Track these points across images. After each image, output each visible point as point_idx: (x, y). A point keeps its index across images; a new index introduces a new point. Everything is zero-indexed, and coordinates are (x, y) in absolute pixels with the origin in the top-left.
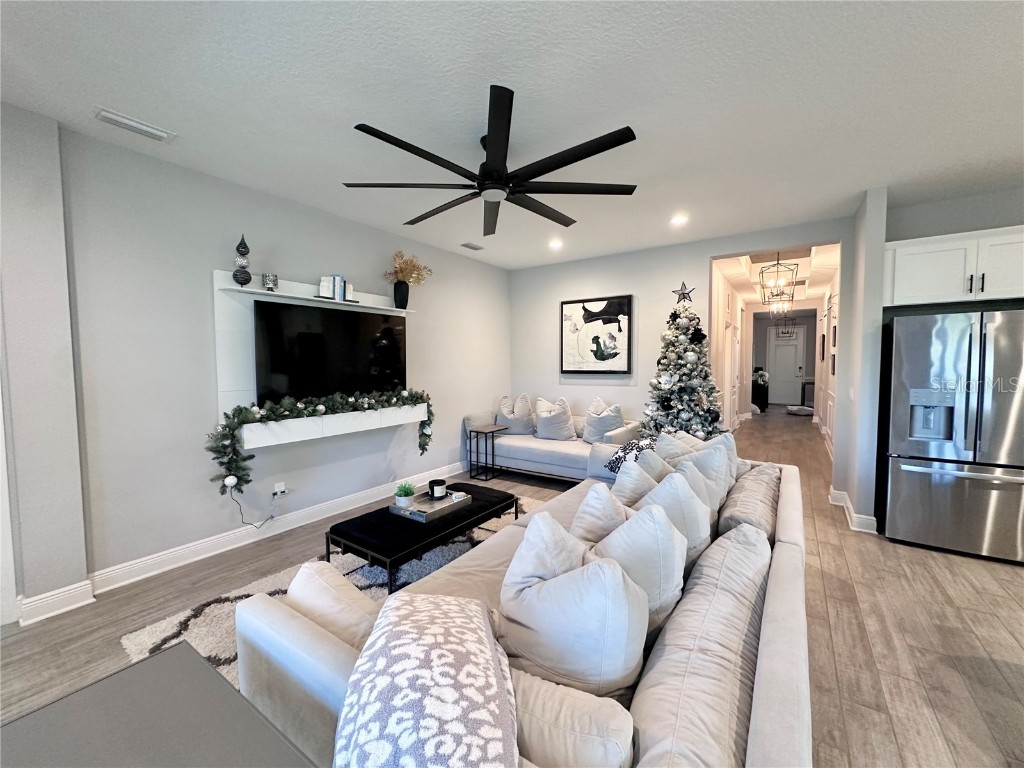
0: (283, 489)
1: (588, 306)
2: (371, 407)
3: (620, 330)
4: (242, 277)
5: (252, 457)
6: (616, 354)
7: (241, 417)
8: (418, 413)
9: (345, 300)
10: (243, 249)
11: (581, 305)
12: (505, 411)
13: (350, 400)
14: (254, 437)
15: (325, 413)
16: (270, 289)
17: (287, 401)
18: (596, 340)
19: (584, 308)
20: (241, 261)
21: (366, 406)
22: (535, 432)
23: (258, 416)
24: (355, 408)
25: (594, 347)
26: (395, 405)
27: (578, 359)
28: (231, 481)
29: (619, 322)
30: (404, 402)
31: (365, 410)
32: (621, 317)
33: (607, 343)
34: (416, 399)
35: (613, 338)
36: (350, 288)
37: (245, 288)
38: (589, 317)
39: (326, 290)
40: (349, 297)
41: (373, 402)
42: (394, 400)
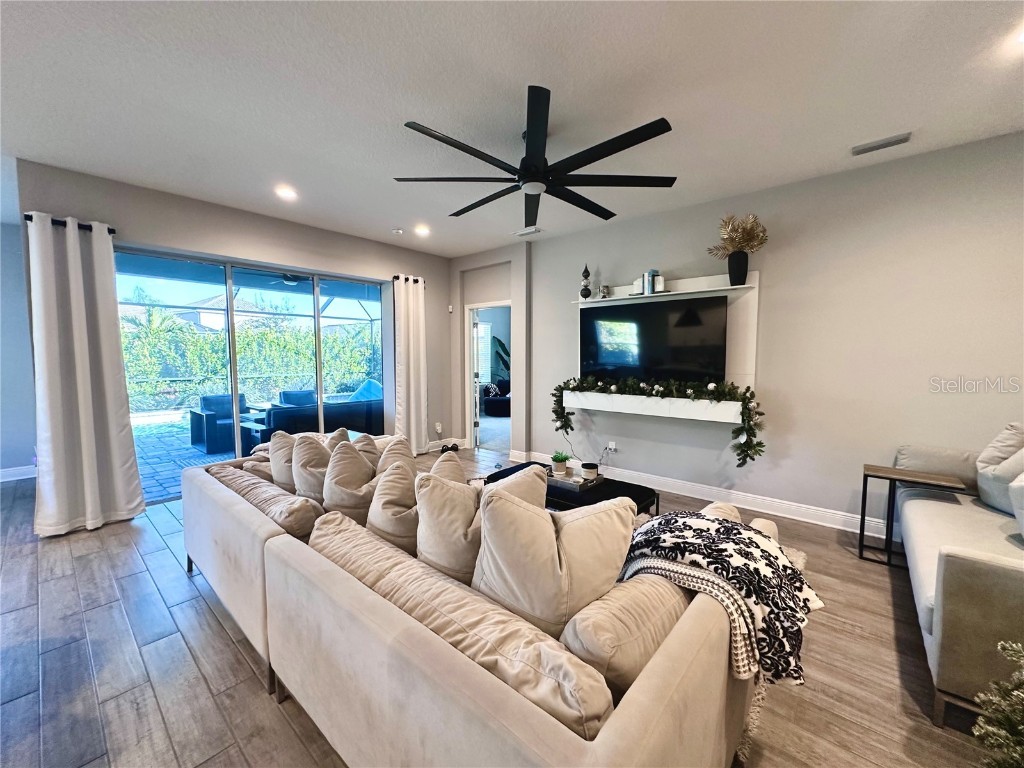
0: (614, 447)
2: (658, 394)
4: (586, 293)
5: (572, 414)
8: (729, 412)
9: (653, 291)
10: (586, 274)
16: (604, 297)
17: (591, 379)
20: (585, 282)
21: (654, 392)
23: (573, 387)
28: (559, 424)
31: (652, 395)
36: (661, 279)
39: (636, 288)
40: (660, 287)
41: (662, 389)
42: (689, 391)
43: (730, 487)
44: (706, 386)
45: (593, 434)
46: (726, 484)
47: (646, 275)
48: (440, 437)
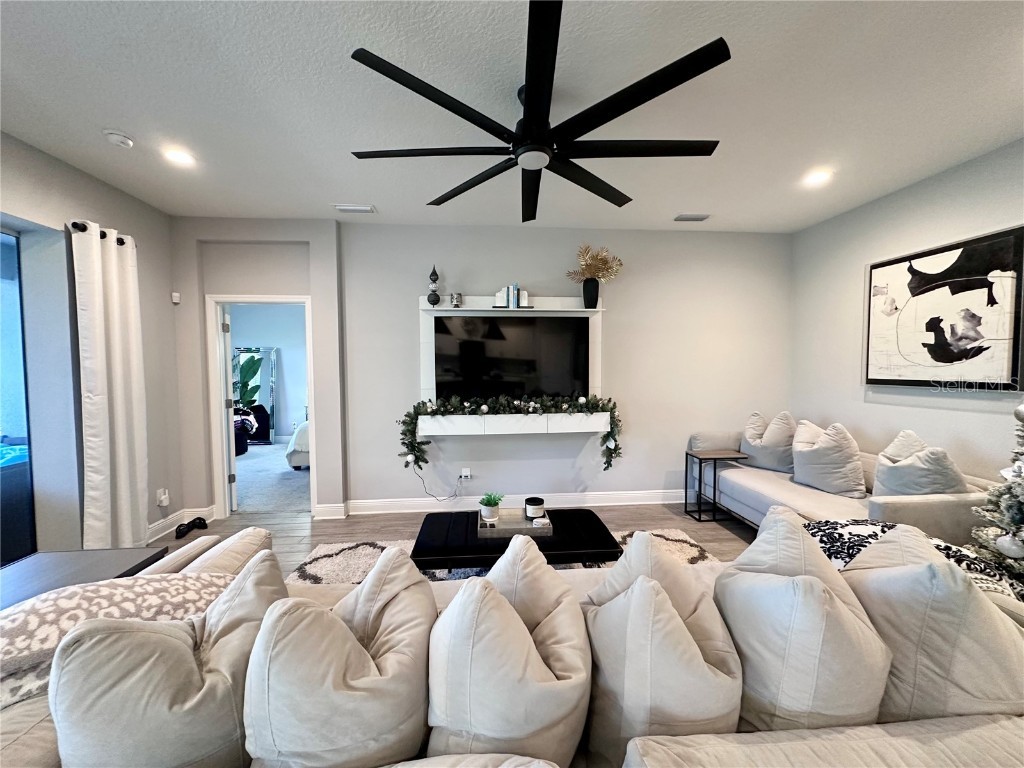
0: (468, 474)
1: (918, 264)
2: (535, 411)
3: (992, 301)
4: (434, 299)
5: (428, 443)
6: (980, 350)
7: (420, 410)
8: (600, 422)
9: (518, 306)
10: (434, 277)
11: (906, 264)
12: (749, 433)
13: (515, 402)
14: (427, 426)
15: (487, 413)
16: (457, 306)
17: (455, 400)
18: (934, 325)
19: (911, 270)
20: (432, 286)
21: (531, 410)
22: (791, 471)
23: (429, 410)
24: (518, 411)
25: (930, 338)
26: (565, 412)
27: (897, 360)
28: (410, 458)
29: (990, 285)
30: (581, 409)
31: (529, 413)
32: (994, 276)
33: (960, 331)
34: (593, 407)
35: (974, 319)
36: (524, 294)
37: (436, 307)
38: (922, 284)
39: (500, 300)
40: (524, 303)
41: (538, 406)
42: (565, 406)
43: (584, 491)
44: (577, 400)
45: (442, 462)
46: (581, 488)
47: (511, 288)
48: (165, 512)
